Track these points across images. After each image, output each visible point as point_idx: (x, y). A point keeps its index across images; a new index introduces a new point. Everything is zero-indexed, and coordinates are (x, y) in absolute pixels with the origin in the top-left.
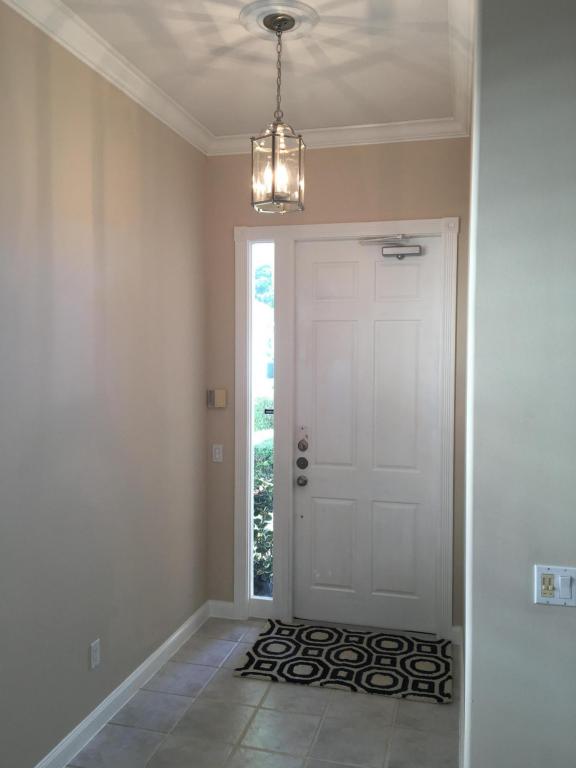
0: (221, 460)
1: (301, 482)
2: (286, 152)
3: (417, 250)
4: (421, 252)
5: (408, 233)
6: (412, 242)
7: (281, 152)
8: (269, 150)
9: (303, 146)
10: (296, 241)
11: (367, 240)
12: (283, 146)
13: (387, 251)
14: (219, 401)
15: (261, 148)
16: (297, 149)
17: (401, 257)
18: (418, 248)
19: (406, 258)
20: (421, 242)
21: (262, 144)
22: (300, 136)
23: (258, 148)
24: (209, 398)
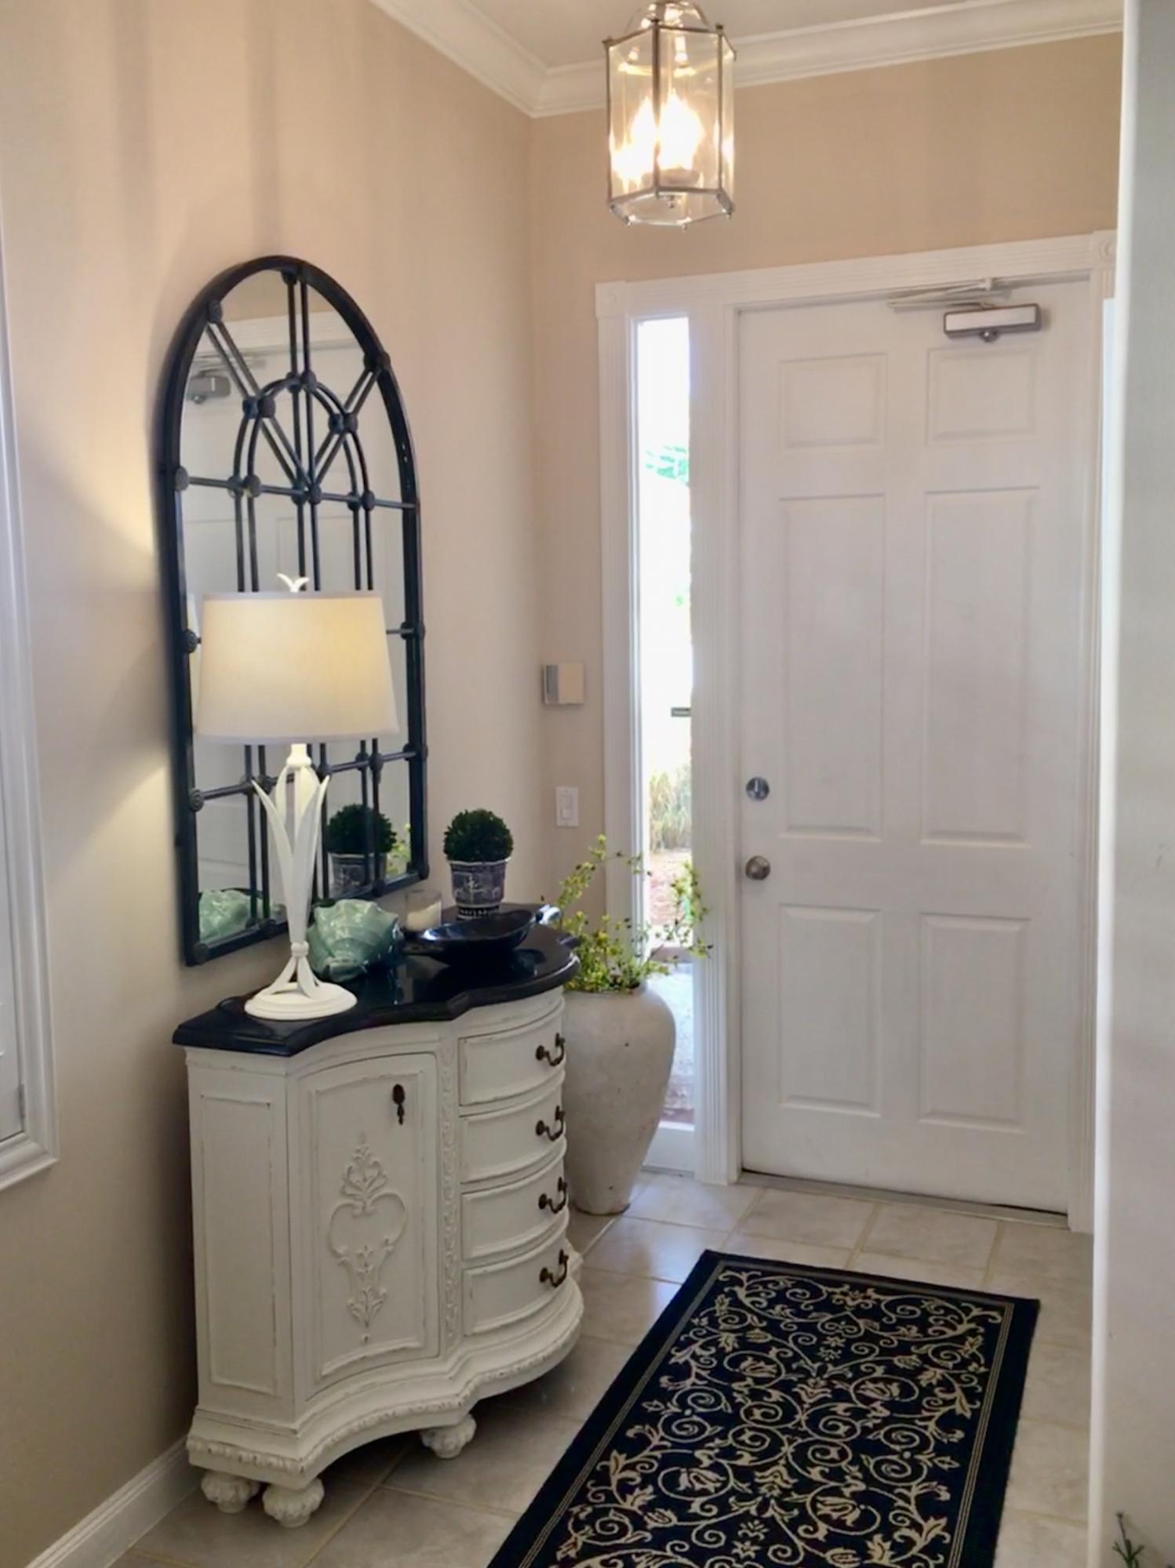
0: (575, 822)
1: (754, 869)
2: (690, 72)
3: (1028, 316)
4: (1040, 321)
5: (1007, 273)
6: (1018, 295)
7: (679, 73)
8: (647, 72)
9: (728, 56)
10: (739, 312)
11: (905, 300)
12: (681, 57)
13: (957, 322)
14: (568, 689)
15: (630, 66)
16: (714, 63)
17: (991, 334)
18: (1031, 311)
19: (1003, 339)
20: (1040, 295)
21: (633, 56)
22: (720, 27)
23: (625, 68)
24: (547, 681)
